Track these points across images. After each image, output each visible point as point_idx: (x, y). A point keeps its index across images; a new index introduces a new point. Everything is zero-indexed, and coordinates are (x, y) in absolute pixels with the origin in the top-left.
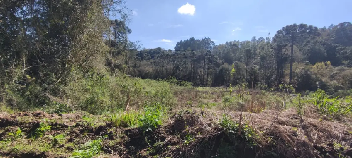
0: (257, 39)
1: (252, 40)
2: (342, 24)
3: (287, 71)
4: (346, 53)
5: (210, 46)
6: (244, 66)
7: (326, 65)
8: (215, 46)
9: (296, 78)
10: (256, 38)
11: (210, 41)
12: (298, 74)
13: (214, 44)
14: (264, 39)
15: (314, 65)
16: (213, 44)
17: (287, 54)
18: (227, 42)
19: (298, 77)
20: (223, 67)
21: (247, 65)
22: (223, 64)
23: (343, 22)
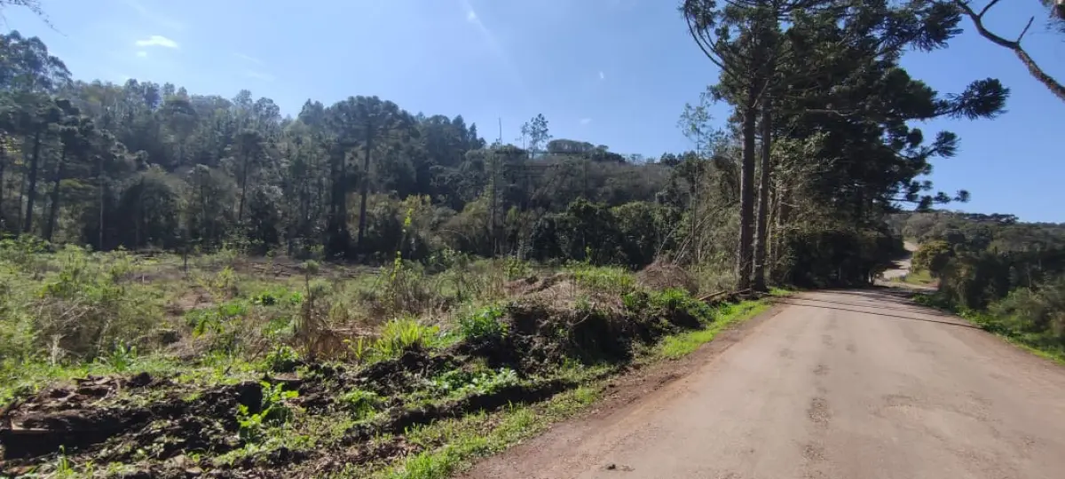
0: (255, 99)
1: (236, 99)
2: (437, 118)
3: (355, 211)
4: (443, 179)
5: (43, 78)
6: (231, 186)
7: (424, 202)
8: (70, 81)
9: (371, 228)
10: (250, 97)
11: (45, 55)
12: (376, 220)
13: (64, 73)
14: (275, 106)
15: (404, 199)
16: (57, 69)
17: (356, 167)
18: (133, 82)
19: (376, 227)
20: (144, 178)
21: (241, 181)
22: (142, 168)
23: (439, 114)
